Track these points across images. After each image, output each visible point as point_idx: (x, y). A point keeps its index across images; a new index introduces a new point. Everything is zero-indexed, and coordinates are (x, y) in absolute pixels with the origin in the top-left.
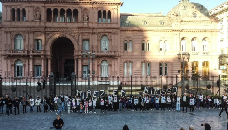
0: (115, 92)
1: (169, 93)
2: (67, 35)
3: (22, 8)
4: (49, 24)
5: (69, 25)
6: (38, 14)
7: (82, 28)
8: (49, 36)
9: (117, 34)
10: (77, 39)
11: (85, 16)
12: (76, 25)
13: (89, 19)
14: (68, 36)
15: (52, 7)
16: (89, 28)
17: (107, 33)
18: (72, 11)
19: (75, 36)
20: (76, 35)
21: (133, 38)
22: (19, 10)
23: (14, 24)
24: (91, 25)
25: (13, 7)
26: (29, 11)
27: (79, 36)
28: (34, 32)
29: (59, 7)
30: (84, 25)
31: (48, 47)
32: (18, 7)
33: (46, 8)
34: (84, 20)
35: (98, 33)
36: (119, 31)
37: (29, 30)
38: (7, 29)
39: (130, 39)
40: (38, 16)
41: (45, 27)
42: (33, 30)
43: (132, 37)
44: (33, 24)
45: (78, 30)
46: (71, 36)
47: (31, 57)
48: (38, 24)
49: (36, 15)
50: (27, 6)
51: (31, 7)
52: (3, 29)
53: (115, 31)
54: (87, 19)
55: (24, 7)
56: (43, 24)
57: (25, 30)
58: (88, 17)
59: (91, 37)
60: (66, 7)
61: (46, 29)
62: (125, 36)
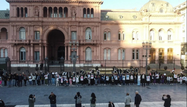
0: (92, 71)
1: (132, 72)
2: (59, 28)
3: (25, 7)
4: (45, 20)
5: (61, 20)
6: (36, 12)
7: (71, 22)
8: (46, 29)
9: (98, 26)
10: (67, 31)
11: (73, 13)
12: (66, 20)
13: (76, 15)
14: (60, 29)
15: (48, 5)
16: (76, 22)
17: (90, 26)
18: (63, 9)
19: (65, 29)
20: (66, 27)
21: (111, 29)
22: (22, 8)
23: (18, 19)
24: (77, 20)
25: (18, 6)
26: (30, 9)
27: (68, 28)
28: (34, 25)
29: (53, 6)
30: (72, 19)
31: (44, 37)
32: (22, 6)
33: (43, 7)
34: (72, 16)
35: (83, 26)
36: (100, 24)
37: (30, 24)
38: (14, 23)
39: (109, 30)
40: (37, 13)
41: (42, 22)
42: (33, 24)
43: (110, 28)
44: (33, 19)
45: (68, 23)
46: (62, 28)
47: (32, 45)
48: (37, 19)
49: (35, 12)
50: (28, 5)
51: (31, 6)
52: (10, 23)
53: (97, 24)
54: (74, 15)
55: (26, 6)
56: (40, 19)
57: (27, 24)
58: (75, 14)
59: (77, 29)
60: (58, 6)
61: (43, 23)
62: (105, 28)
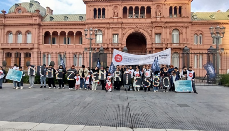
2: (140, 30)
3: (103, 7)
4: (124, 21)
6: (116, 12)
7: (156, 22)
8: (125, 31)
9: (188, 27)
10: (150, 33)
11: (158, 12)
12: (149, 20)
13: (161, 14)
14: (142, 31)
15: (128, 5)
16: (162, 22)
17: (178, 27)
19: (148, 31)
20: (149, 29)
21: (204, 31)
22: (99, 9)
23: (95, 21)
24: (163, 20)
25: (95, 7)
26: (108, 10)
27: (151, 31)
28: (113, 27)
29: (134, 5)
30: (157, 20)
31: (123, 41)
32: (99, 7)
33: (123, 7)
35: (170, 27)
36: (190, 24)
37: (108, 26)
38: (90, 26)
39: (200, 32)
40: (116, 14)
41: (122, 23)
42: (111, 25)
43: (202, 30)
44: (111, 21)
45: (151, 24)
46: (145, 30)
47: (110, 49)
48: (116, 21)
49: (114, 13)
50: (107, 5)
51: (110, 6)
52: (86, 26)
53: (186, 25)
54: (159, 15)
55: (104, 7)
56: (120, 20)
57: (104, 26)
58: (160, 13)
59: (164, 31)
60: (140, 5)
61: (123, 25)
62: (195, 30)
